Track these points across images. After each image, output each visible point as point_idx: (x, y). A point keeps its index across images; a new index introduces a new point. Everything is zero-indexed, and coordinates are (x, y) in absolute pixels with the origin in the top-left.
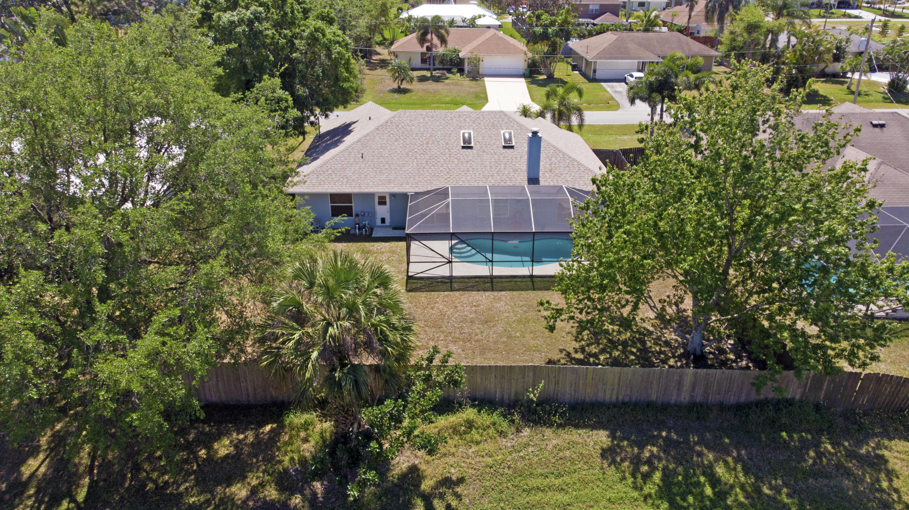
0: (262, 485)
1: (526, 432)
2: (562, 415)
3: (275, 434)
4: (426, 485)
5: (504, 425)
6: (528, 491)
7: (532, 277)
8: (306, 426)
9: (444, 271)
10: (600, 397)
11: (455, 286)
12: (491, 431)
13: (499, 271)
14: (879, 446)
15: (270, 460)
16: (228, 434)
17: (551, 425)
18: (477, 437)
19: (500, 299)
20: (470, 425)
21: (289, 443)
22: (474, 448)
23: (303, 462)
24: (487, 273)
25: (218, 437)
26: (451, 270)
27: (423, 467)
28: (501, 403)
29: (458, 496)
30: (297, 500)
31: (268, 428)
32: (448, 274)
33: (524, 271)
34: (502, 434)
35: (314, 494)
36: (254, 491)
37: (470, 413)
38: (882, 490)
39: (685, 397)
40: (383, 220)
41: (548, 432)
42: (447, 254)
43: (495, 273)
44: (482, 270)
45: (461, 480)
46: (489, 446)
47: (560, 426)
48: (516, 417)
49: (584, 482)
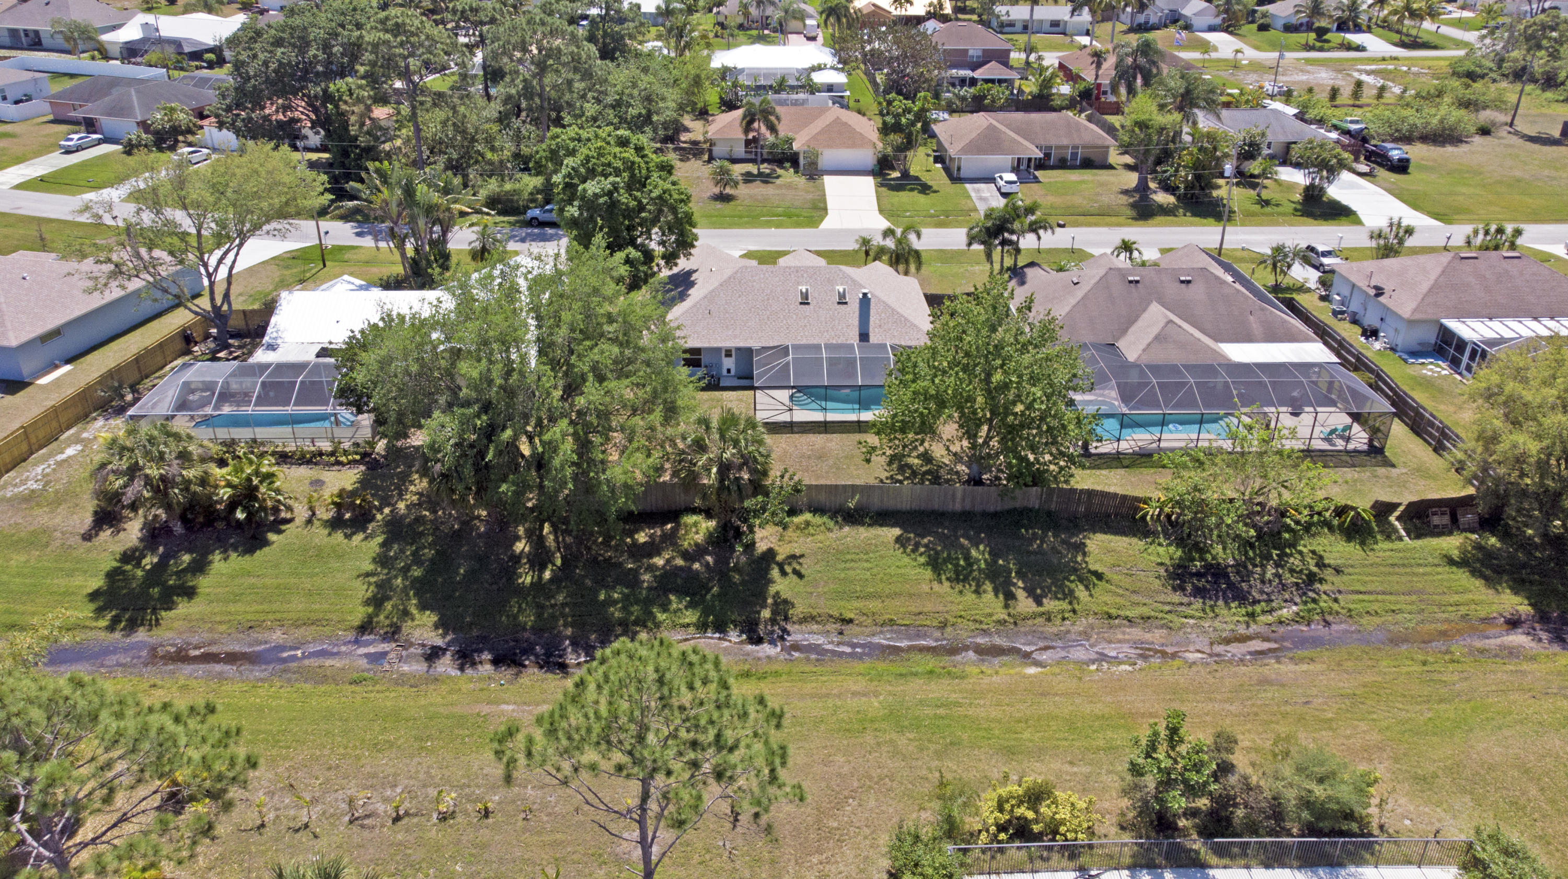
0: (673, 558)
1: (847, 529)
2: (871, 518)
3: (675, 531)
4: (779, 558)
5: (831, 524)
6: (846, 562)
7: (859, 422)
8: (695, 524)
9: (785, 417)
10: (899, 507)
11: (795, 429)
12: (822, 528)
13: (832, 417)
14: (1084, 538)
15: (675, 544)
16: (643, 530)
17: (863, 525)
18: (812, 531)
19: (832, 440)
20: (808, 524)
21: (686, 533)
22: (810, 538)
23: (697, 545)
24: (822, 419)
25: (637, 531)
26: (792, 416)
27: (777, 548)
28: (830, 511)
29: (800, 564)
30: (696, 566)
31: (669, 526)
32: (789, 420)
33: (852, 417)
34: (829, 530)
35: (708, 563)
36: (668, 561)
37: (808, 516)
38: (1077, 562)
39: (958, 507)
40: (729, 371)
41: (862, 529)
42: (787, 402)
43: (828, 419)
44: (818, 416)
45: (802, 556)
46: (820, 537)
47: (869, 525)
48: (840, 519)
49: (882, 557)
